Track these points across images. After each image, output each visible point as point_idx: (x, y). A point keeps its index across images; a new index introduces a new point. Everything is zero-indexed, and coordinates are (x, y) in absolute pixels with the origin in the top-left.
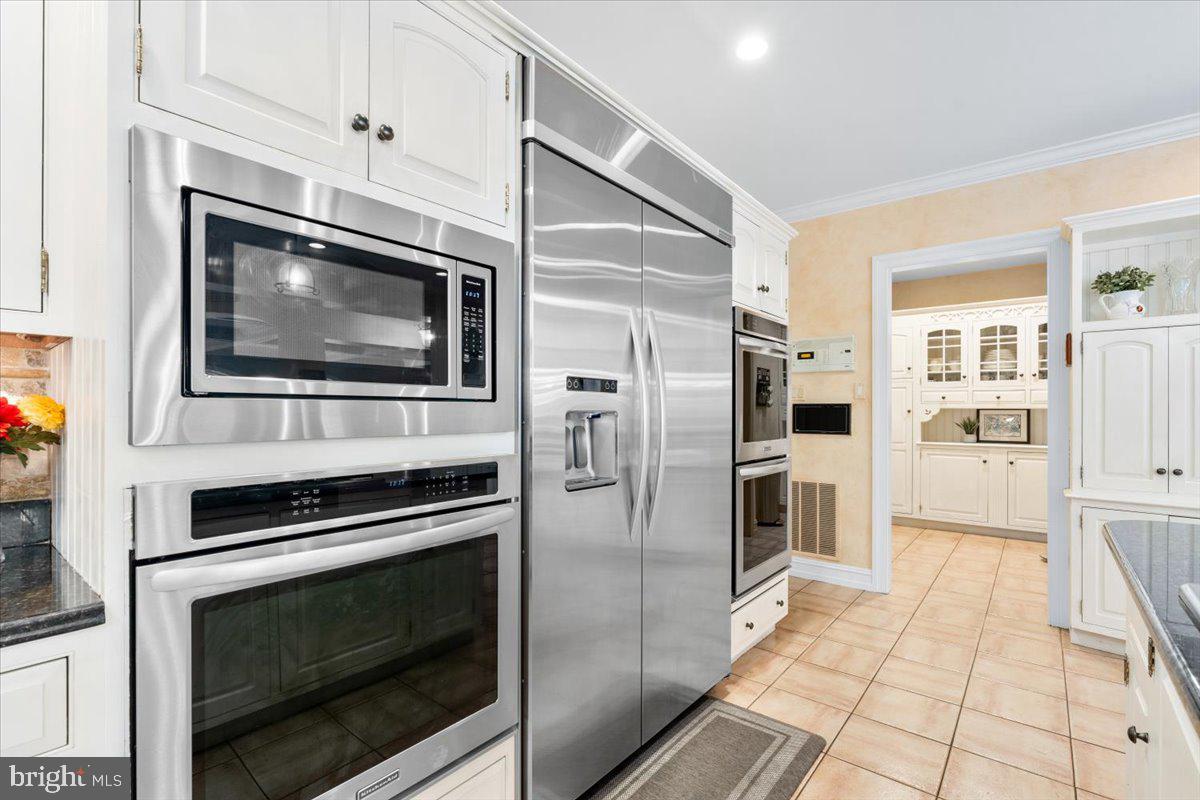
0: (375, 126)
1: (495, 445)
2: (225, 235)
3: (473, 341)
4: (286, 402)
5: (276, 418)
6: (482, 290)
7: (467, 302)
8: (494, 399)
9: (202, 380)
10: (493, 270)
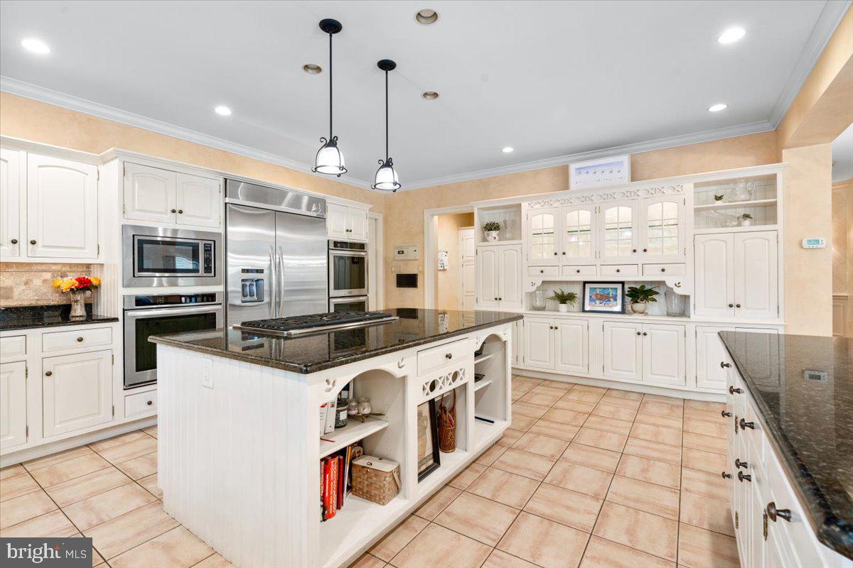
0: (177, 210)
1: (217, 289)
2: (141, 242)
3: (207, 261)
4: (155, 278)
5: (153, 281)
6: (211, 247)
7: (205, 251)
8: (215, 276)
9: (137, 274)
10: (215, 242)
